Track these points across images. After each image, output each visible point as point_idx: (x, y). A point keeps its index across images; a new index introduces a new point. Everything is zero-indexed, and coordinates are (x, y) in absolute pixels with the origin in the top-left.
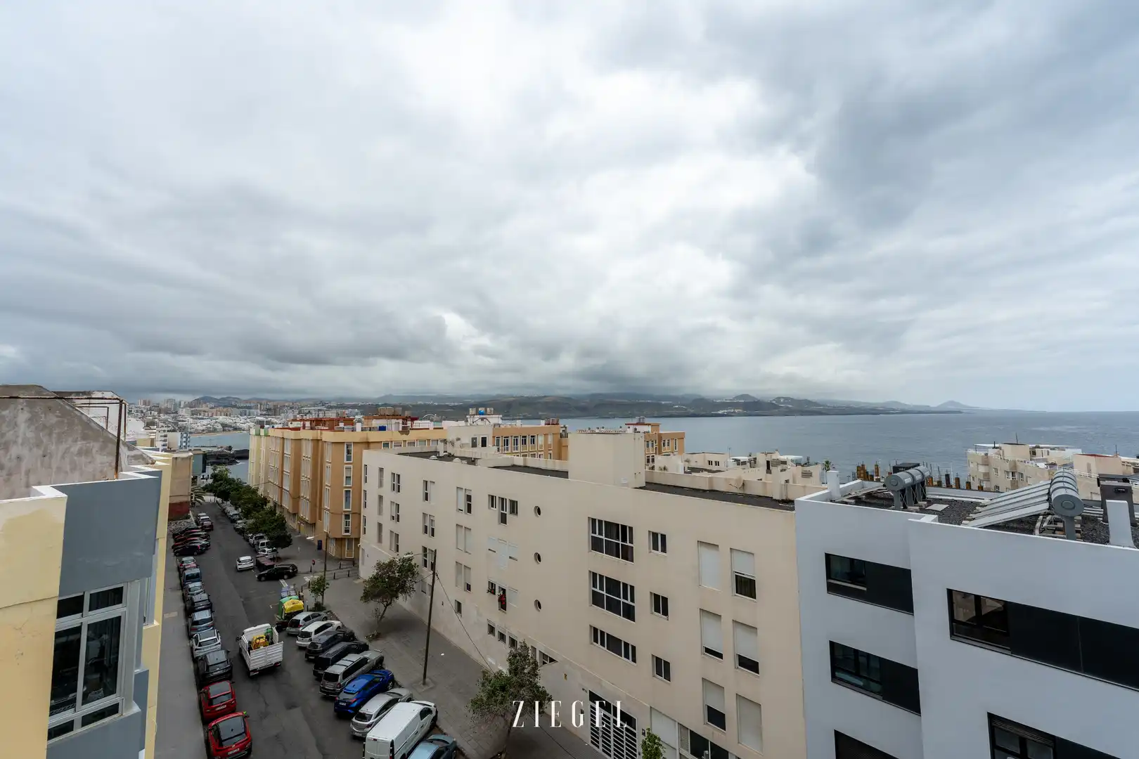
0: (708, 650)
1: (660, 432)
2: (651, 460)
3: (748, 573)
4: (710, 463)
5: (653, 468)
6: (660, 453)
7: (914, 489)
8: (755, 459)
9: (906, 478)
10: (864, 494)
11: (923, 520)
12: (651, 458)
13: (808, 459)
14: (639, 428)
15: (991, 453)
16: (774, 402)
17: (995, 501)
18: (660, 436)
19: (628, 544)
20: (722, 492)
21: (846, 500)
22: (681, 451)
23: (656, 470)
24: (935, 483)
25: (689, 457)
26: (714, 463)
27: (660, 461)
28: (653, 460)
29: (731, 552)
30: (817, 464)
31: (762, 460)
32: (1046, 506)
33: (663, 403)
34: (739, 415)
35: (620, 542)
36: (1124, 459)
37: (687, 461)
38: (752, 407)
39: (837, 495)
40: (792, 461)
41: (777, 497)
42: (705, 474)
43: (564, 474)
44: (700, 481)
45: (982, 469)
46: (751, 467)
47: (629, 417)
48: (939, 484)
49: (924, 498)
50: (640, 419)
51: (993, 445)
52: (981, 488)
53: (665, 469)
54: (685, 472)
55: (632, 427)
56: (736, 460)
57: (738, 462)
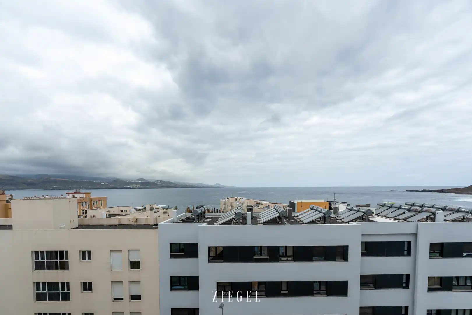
0: (115, 299)
1: (91, 197)
2: (85, 213)
3: (136, 259)
4: (122, 211)
5: (86, 217)
6: (91, 208)
7: (202, 214)
8: (145, 208)
9: (199, 211)
10: (185, 218)
11: (203, 225)
12: (85, 212)
13: (168, 206)
14: (76, 195)
15: (227, 200)
16: (156, 182)
17: (224, 216)
18: (91, 200)
19: (65, 260)
20: (125, 225)
21: (179, 221)
22: (105, 207)
23: (88, 217)
24: (211, 212)
25: (110, 209)
26: (124, 211)
27: (90, 213)
28: (86, 213)
29: (128, 251)
30: (172, 208)
31: (148, 208)
32: (234, 216)
33: (94, 181)
34: (139, 188)
35: (59, 261)
36: (254, 200)
37: (109, 211)
38: (145, 184)
39: (176, 220)
40: (162, 207)
41: (152, 223)
42: (119, 217)
43: (10, 227)
44: (114, 221)
45: (224, 206)
46: (143, 212)
47: (70, 189)
48: (212, 212)
49: (205, 217)
50: (77, 190)
51: (227, 198)
52: (223, 212)
53: (94, 216)
54: (107, 217)
55: (71, 195)
56: (135, 209)
57: (137, 210)
